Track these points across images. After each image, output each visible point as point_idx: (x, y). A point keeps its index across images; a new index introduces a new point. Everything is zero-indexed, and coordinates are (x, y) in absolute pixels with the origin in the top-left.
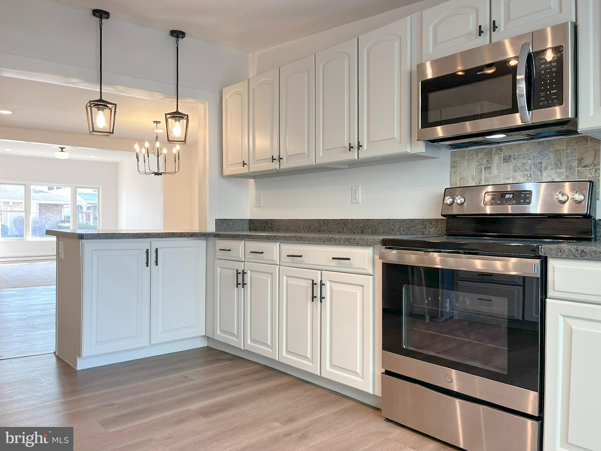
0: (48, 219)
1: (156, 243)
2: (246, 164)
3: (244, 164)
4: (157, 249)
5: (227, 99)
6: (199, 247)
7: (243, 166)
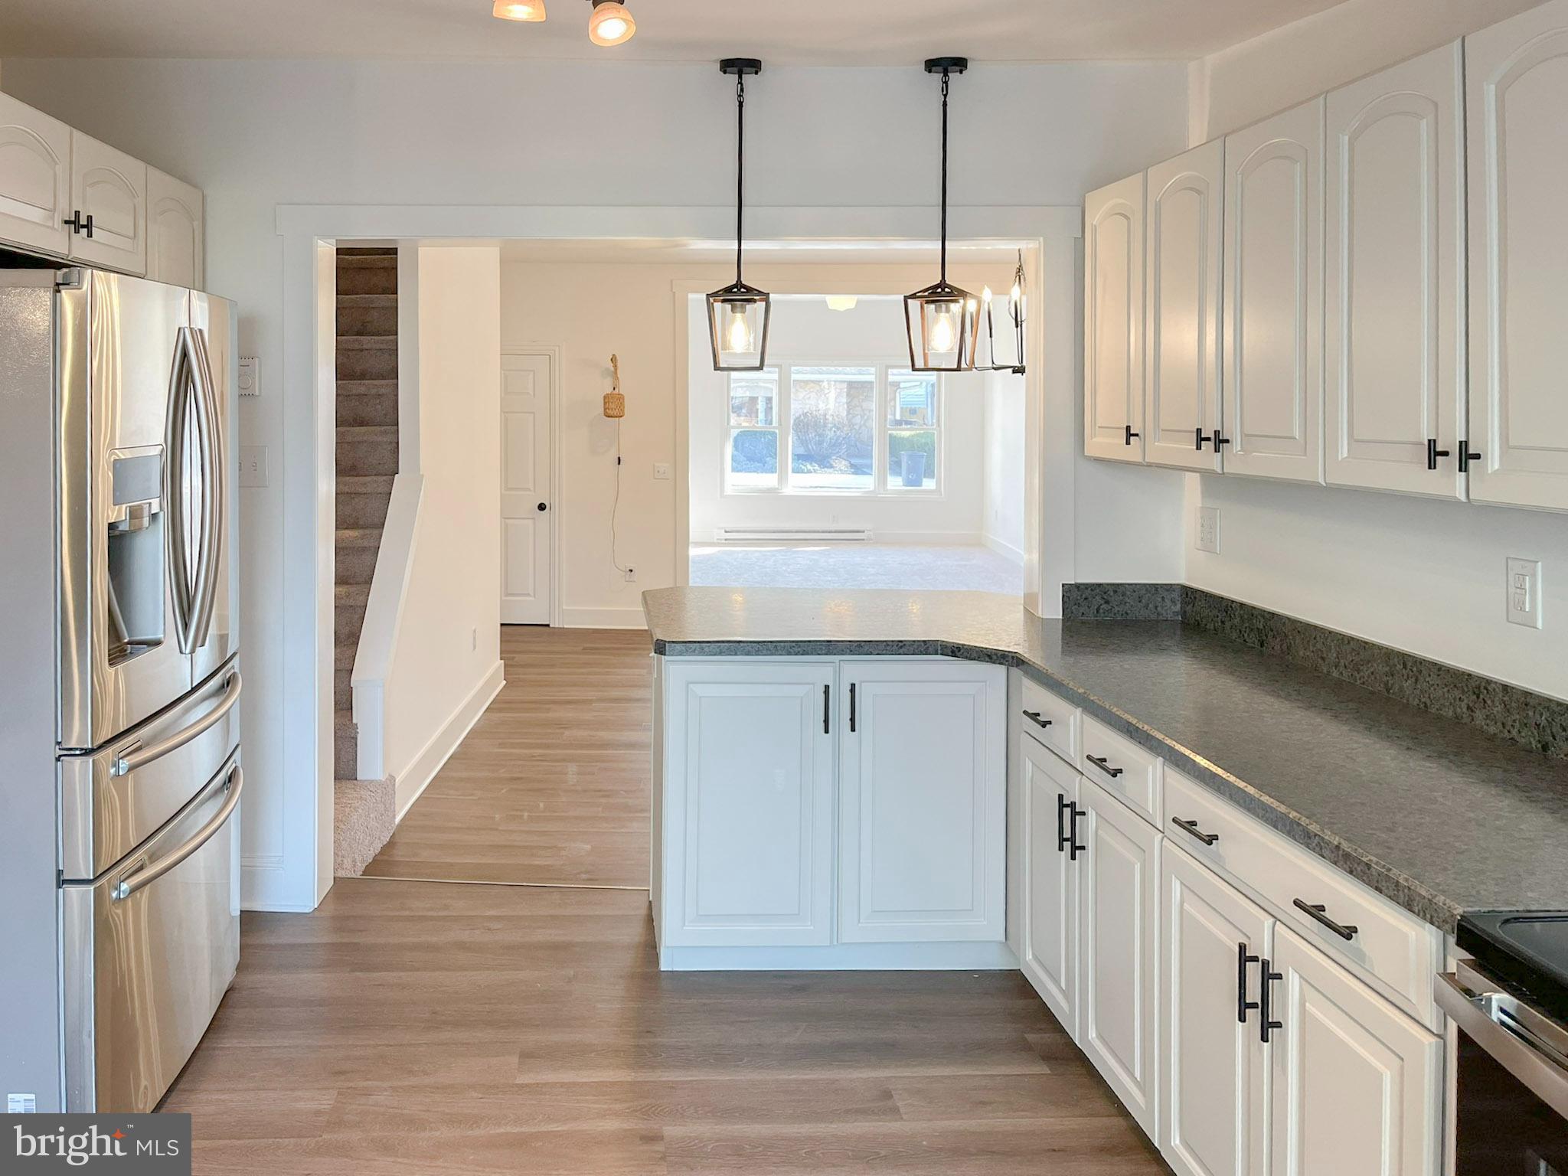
0: (866, 417)
1: (854, 669)
2: (1137, 435)
3: (1129, 435)
4: (853, 686)
5: (1095, 226)
6: (986, 682)
7: (1128, 443)
